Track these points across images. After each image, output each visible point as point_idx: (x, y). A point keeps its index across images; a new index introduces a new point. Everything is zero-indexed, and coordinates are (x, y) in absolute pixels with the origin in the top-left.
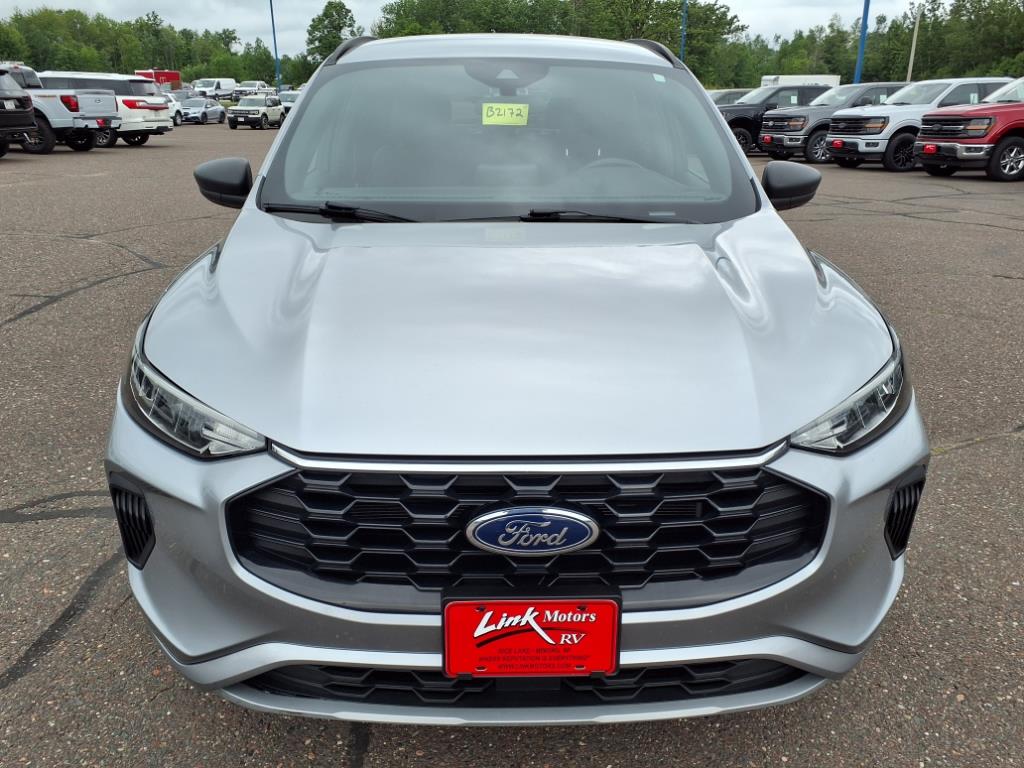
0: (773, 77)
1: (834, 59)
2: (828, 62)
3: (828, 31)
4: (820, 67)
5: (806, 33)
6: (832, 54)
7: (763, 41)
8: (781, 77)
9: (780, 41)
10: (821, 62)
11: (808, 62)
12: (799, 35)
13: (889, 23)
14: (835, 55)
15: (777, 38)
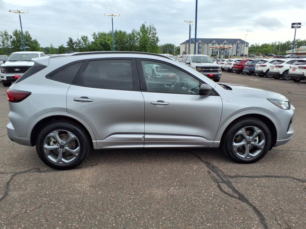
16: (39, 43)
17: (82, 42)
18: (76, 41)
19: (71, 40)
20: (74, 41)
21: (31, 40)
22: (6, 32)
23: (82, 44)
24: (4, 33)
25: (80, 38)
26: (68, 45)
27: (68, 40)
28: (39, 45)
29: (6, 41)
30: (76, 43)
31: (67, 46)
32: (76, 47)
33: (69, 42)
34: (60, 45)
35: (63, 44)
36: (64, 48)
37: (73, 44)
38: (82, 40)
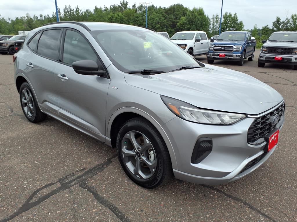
0: (22, 31)
1: (31, 26)
2: (30, 27)
3: (26, 18)
4: (28, 29)
5: (19, 18)
6: (30, 25)
7: (5, 20)
8: (25, 31)
9: (11, 20)
10: (28, 27)
11: (24, 27)
12: (17, 19)
13: (43, 16)
14: (31, 25)
15: (9, 19)
16: (243, 25)
17: (291, 21)
18: (284, 21)
19: (278, 20)
20: (281, 21)
21: (237, 22)
22: (218, 15)
23: (291, 24)
24: (215, 16)
25: (289, 17)
26: (274, 25)
27: (275, 20)
28: (243, 26)
29: (215, 24)
30: (283, 22)
31: (272, 26)
32: (282, 27)
33: (275, 22)
34: (265, 26)
35: (268, 25)
36: (268, 28)
37: (280, 24)
38: (291, 20)
